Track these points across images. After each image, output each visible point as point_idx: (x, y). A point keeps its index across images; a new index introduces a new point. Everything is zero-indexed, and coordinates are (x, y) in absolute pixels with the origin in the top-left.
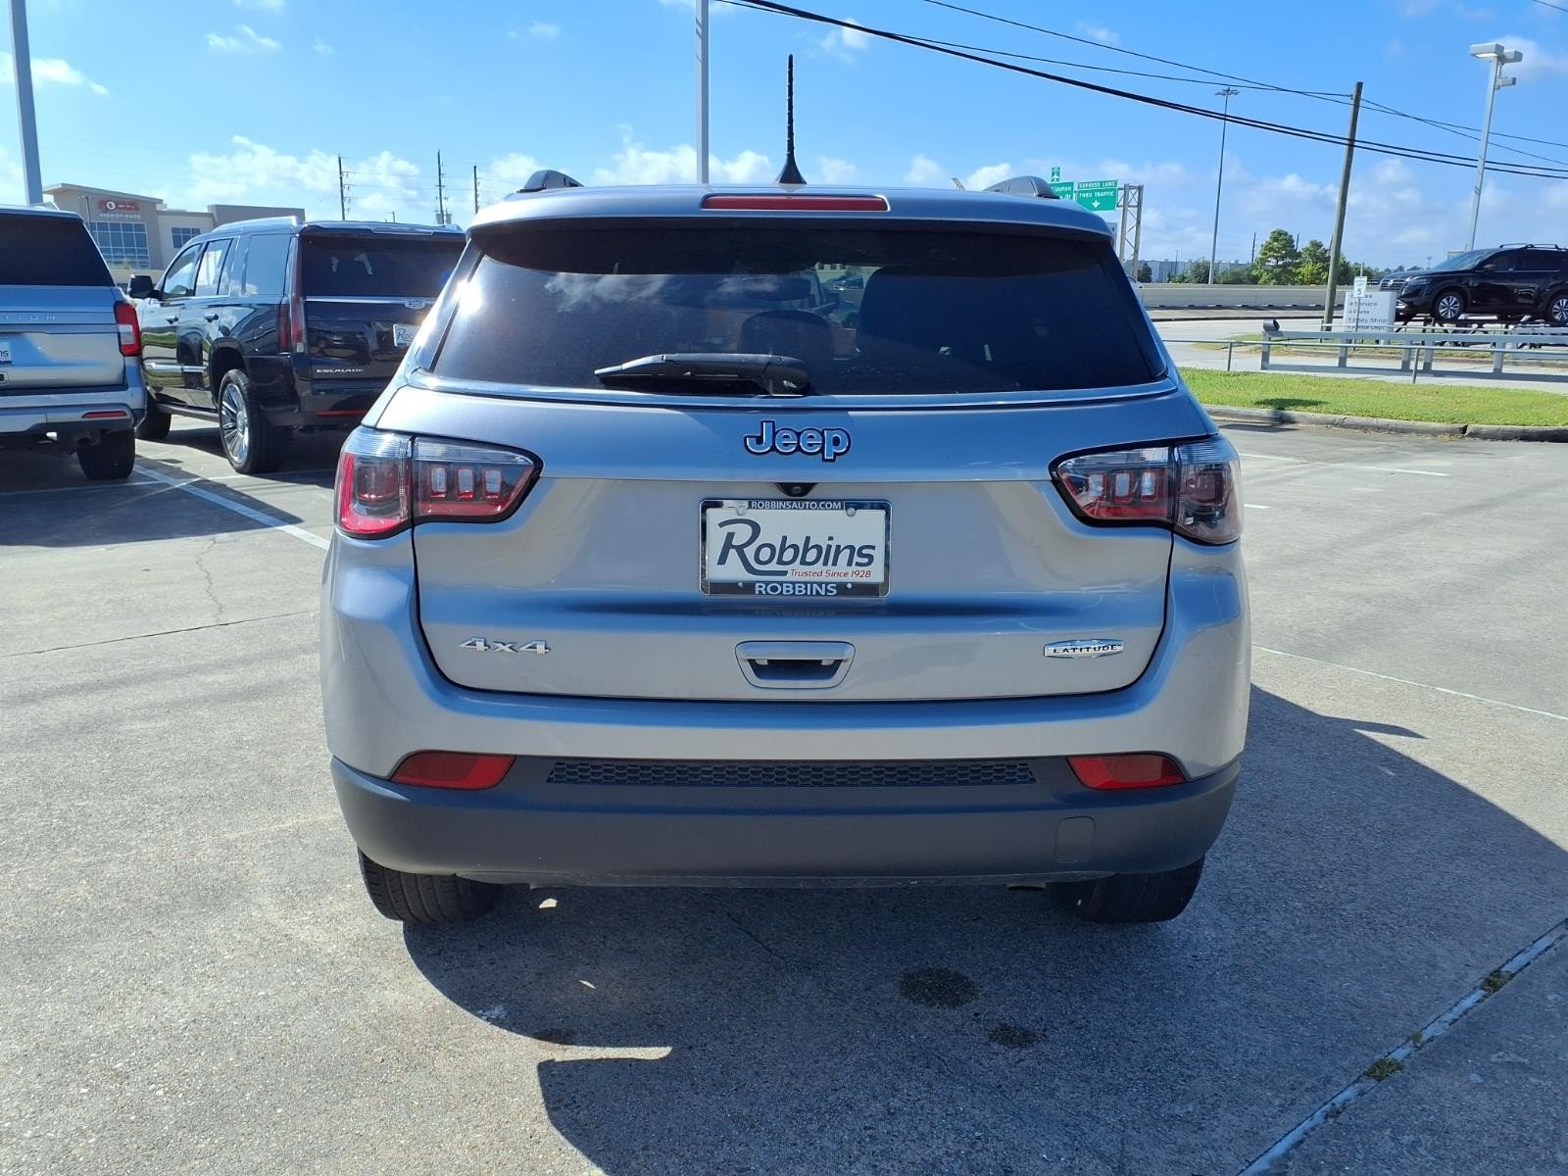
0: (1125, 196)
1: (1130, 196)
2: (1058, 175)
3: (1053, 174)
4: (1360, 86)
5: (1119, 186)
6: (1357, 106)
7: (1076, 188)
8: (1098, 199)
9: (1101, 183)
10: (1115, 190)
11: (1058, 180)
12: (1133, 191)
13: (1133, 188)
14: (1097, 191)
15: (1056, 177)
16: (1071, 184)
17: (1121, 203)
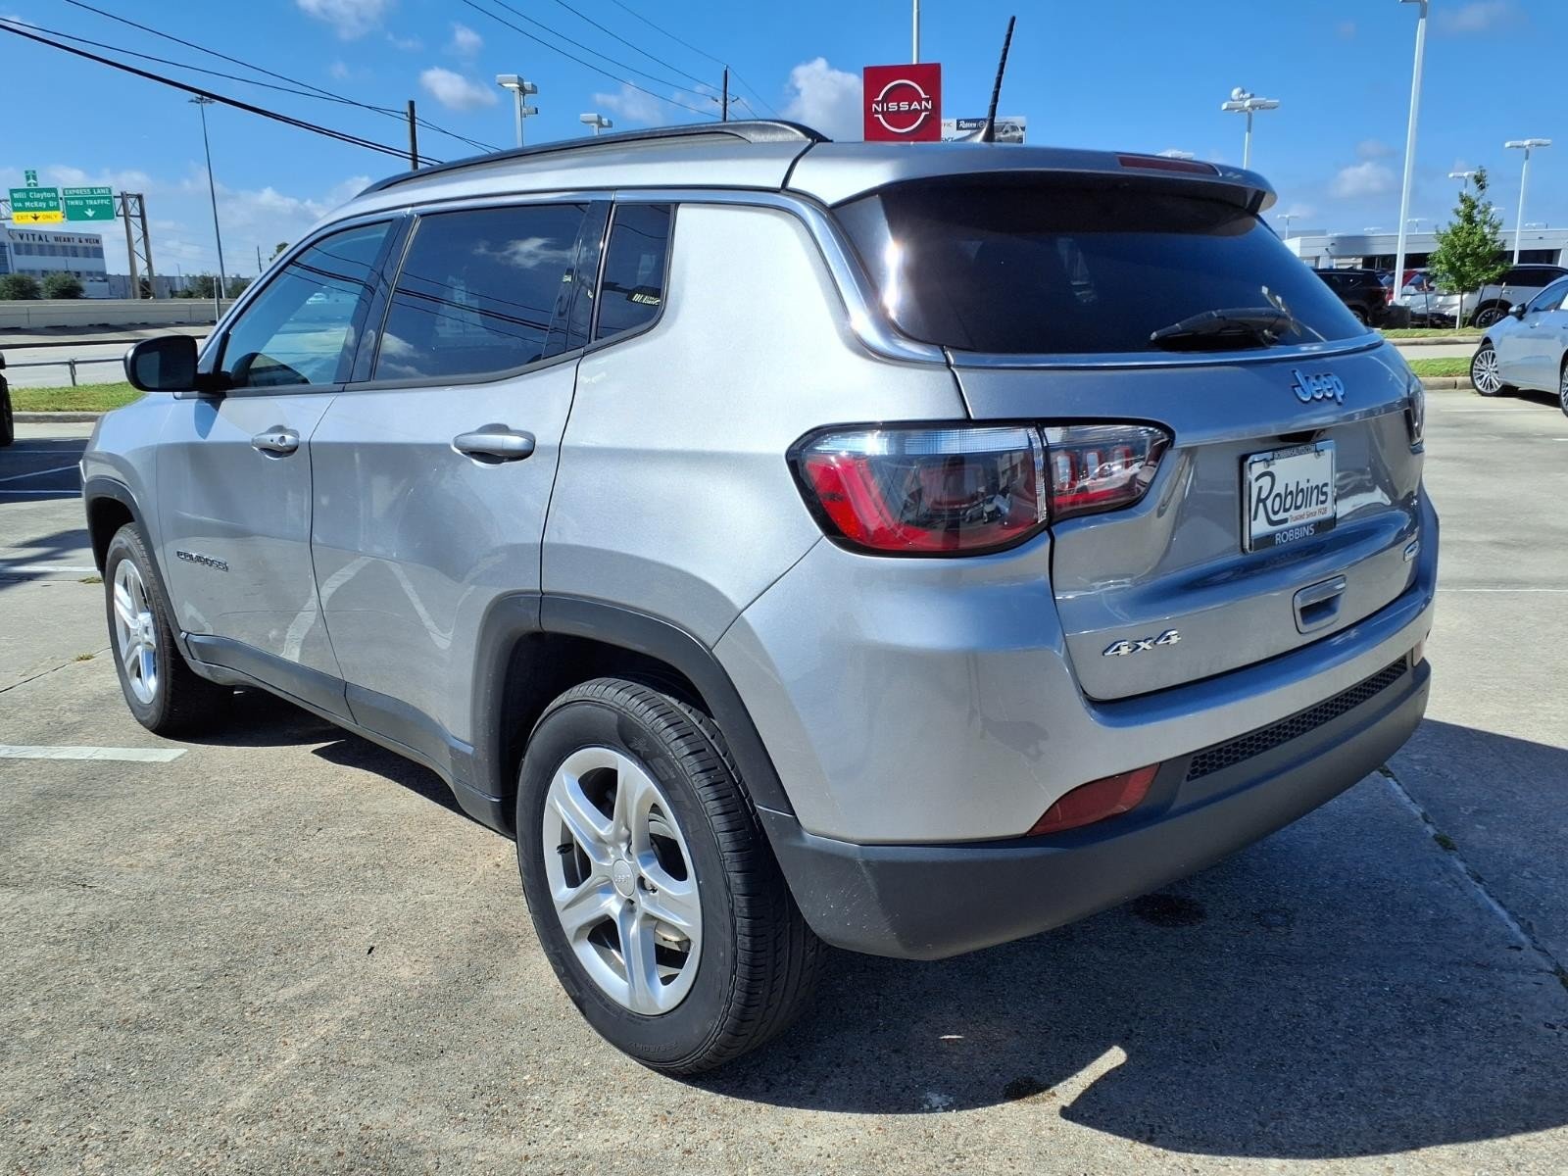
0: (124, 204)
1: (130, 205)
2: (35, 178)
3: (28, 178)
4: (412, 104)
5: (114, 193)
6: (413, 123)
7: (60, 194)
8: (93, 207)
9: (91, 189)
10: (110, 198)
11: (35, 185)
12: (133, 200)
13: (132, 196)
14: (89, 198)
15: (32, 181)
16: (54, 190)
17: (121, 212)
